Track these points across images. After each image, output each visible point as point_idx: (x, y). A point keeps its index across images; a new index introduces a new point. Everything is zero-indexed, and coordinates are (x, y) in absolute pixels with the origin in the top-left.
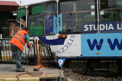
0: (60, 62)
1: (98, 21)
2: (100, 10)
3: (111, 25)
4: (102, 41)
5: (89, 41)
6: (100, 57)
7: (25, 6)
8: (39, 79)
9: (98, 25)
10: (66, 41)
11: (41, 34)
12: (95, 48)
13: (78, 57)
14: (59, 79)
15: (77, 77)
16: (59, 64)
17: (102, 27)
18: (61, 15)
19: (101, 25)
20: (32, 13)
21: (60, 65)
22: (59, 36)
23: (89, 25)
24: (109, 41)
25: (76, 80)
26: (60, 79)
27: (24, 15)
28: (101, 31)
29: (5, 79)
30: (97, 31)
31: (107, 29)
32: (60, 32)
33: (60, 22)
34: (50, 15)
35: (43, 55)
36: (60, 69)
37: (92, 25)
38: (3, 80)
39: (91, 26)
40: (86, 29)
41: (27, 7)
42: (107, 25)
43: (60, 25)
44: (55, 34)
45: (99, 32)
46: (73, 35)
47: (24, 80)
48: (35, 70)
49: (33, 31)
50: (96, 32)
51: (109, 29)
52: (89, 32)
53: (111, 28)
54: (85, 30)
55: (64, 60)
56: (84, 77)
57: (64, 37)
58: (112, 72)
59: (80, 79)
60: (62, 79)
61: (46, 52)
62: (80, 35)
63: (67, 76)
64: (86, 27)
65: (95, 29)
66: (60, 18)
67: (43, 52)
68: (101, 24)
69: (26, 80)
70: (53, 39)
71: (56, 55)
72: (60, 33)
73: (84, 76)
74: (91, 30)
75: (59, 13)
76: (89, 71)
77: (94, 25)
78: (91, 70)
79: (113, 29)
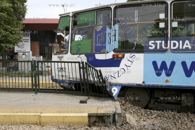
0: (114, 90)
1: (169, 36)
2: (172, 21)
3: (187, 42)
4: (173, 64)
5: (154, 63)
6: (170, 86)
7: (69, 13)
8: (87, 115)
9: (169, 42)
10: (123, 63)
11: (89, 51)
13: (139, 85)
14: (114, 115)
15: (139, 111)
16: (112, 94)
17: (175, 45)
18: (117, 26)
19: (172, 42)
20: (78, 23)
21: (114, 95)
22: (113, 55)
23: (156, 42)
24: (184, 64)
25: (138, 116)
26: (116, 116)
27: (68, 25)
28: (173, 49)
29: (42, 115)
30: (167, 49)
31: (181, 48)
32: (115, 49)
33: (115, 35)
34: (102, 26)
35: (92, 79)
36: (115, 101)
37: (161, 42)
38: (39, 116)
39: (158, 42)
40: (152, 47)
41: (71, 15)
42: (181, 42)
43: (115, 40)
44: (108, 53)
45: (169, 51)
46: (133, 54)
47: (66, 117)
48: (81, 102)
49: (79, 46)
50: (165, 51)
51: (184, 48)
52: (155, 51)
53: (187, 46)
54: (150, 48)
55: (120, 87)
56: (148, 112)
57: (120, 56)
58: (184, 105)
59: (143, 114)
60: (119, 115)
61: (95, 75)
62: (143, 54)
63: (125, 110)
64: (152, 43)
65: (164, 47)
66: (115, 30)
67: (91, 75)
68: (173, 40)
69: (70, 116)
70: (105, 59)
71: (109, 81)
72: (114, 51)
73: (148, 110)
74: (158, 48)
75: (114, 24)
76: (152, 102)
77: (163, 42)
78: (156, 101)
79: (190, 48)
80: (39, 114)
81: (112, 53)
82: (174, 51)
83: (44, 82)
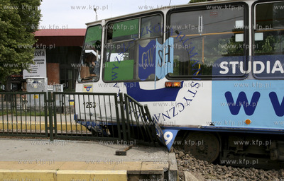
0: (168, 136)
1: (250, 54)
2: (254, 31)
3: (278, 62)
4: (256, 96)
5: (228, 96)
6: (252, 130)
7: (101, 21)
8: (125, 173)
9: (250, 63)
10: (181, 94)
11: (130, 78)
12: (242, 110)
13: (205, 128)
14: (166, 173)
15: (205, 168)
16: (165, 141)
17: (259, 67)
18: (171, 40)
19: (255, 63)
20: (114, 36)
21: (167, 143)
22: (166, 83)
23: (231, 63)
24: (273, 96)
25: (203, 175)
26: (170, 175)
27: (99, 39)
28: (256, 74)
29: (58, 172)
30: (248, 74)
31: (268, 72)
32: (168, 74)
33: (169, 54)
34: (149, 41)
35: (134, 119)
36: (169, 152)
37: (237, 63)
38: (54, 174)
39: (234, 63)
40: (224, 70)
41: (103, 23)
42: (268, 63)
43: (169, 61)
44: (158, 80)
45: (251, 76)
46: (195, 82)
47: (94, 175)
48: (118, 153)
49: (115, 71)
50: (244, 77)
51: (273, 72)
52: (229, 77)
53: (278, 69)
54: (221, 72)
55: (176, 132)
56: (219, 170)
57: (176, 85)
58: (275, 159)
59: (211, 172)
60: (175, 173)
61: (138, 113)
62: (211, 81)
63: (183, 166)
64: (224, 65)
65: (242, 70)
66: (169, 46)
67: (133, 113)
68: (256, 60)
69: (99, 175)
70: (154, 89)
71: (159, 122)
72: (168, 76)
73: (219, 166)
74: (234, 72)
75: (168, 37)
77: (241, 63)
78: (231, 153)
79: (282, 71)
80: (54, 171)
81: (165, 80)
82: (257, 77)
83: (64, 123)
